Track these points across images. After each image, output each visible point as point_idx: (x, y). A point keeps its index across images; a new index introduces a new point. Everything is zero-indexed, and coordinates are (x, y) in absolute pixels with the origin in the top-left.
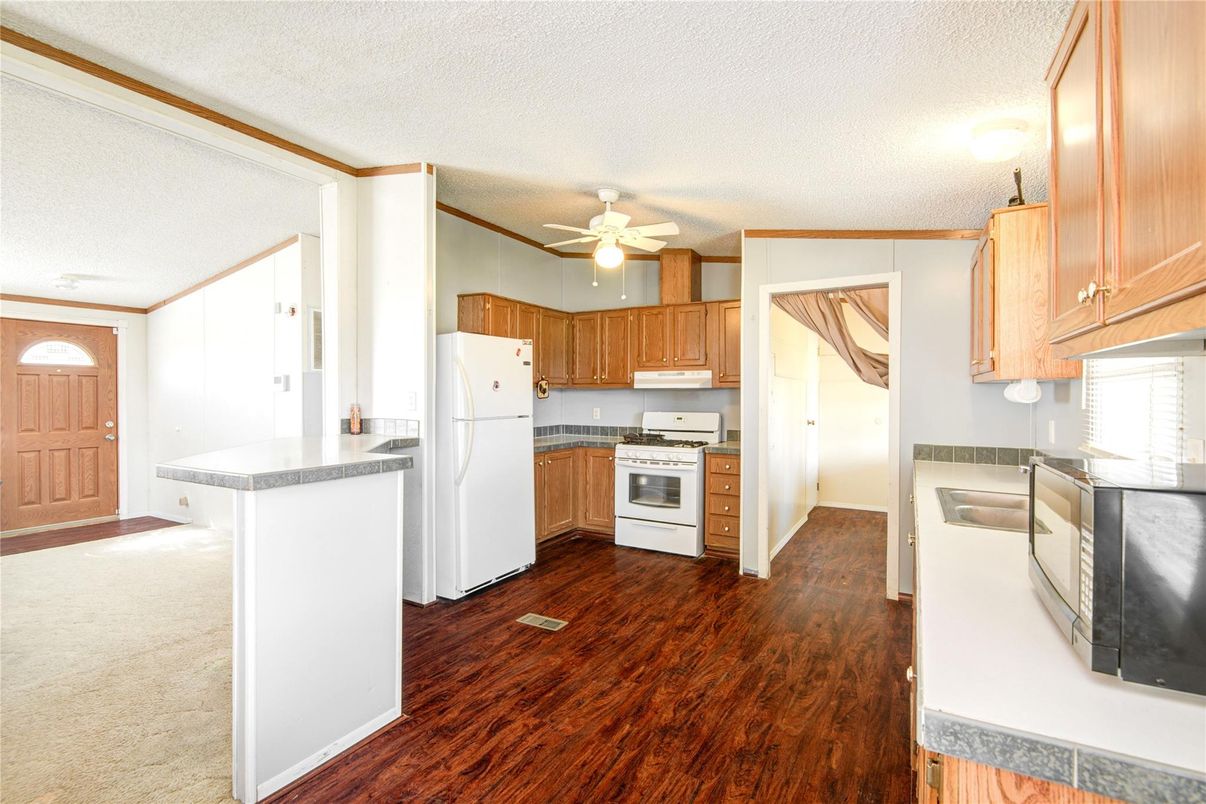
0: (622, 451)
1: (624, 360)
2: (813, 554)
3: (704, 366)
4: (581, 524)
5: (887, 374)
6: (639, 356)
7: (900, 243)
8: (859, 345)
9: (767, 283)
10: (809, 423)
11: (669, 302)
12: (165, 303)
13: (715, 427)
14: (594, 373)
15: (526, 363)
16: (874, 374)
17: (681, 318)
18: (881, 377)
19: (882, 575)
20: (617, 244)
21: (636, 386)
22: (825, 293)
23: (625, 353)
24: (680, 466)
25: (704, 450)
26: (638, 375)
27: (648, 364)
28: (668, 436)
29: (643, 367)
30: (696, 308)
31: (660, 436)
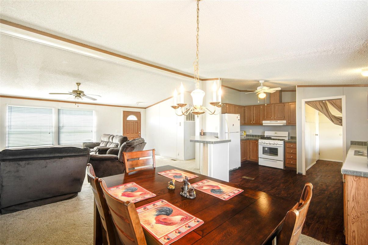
0: (260, 141)
1: (260, 118)
2: (319, 171)
3: (284, 119)
4: (248, 159)
5: (342, 122)
6: (264, 117)
7: (345, 88)
8: (332, 114)
9: (304, 99)
10: (316, 135)
11: (273, 103)
12: (150, 106)
13: (287, 135)
14: (251, 121)
15: (239, 120)
16: (338, 122)
17: (277, 107)
18: (340, 123)
19: (341, 177)
20: (264, 92)
21: (263, 125)
22: (322, 101)
23: (260, 116)
24: (278, 145)
25: (285, 141)
26: (264, 122)
27: (266, 119)
28: (272, 138)
29: (265, 120)
30: (281, 104)
31: (271, 138)
